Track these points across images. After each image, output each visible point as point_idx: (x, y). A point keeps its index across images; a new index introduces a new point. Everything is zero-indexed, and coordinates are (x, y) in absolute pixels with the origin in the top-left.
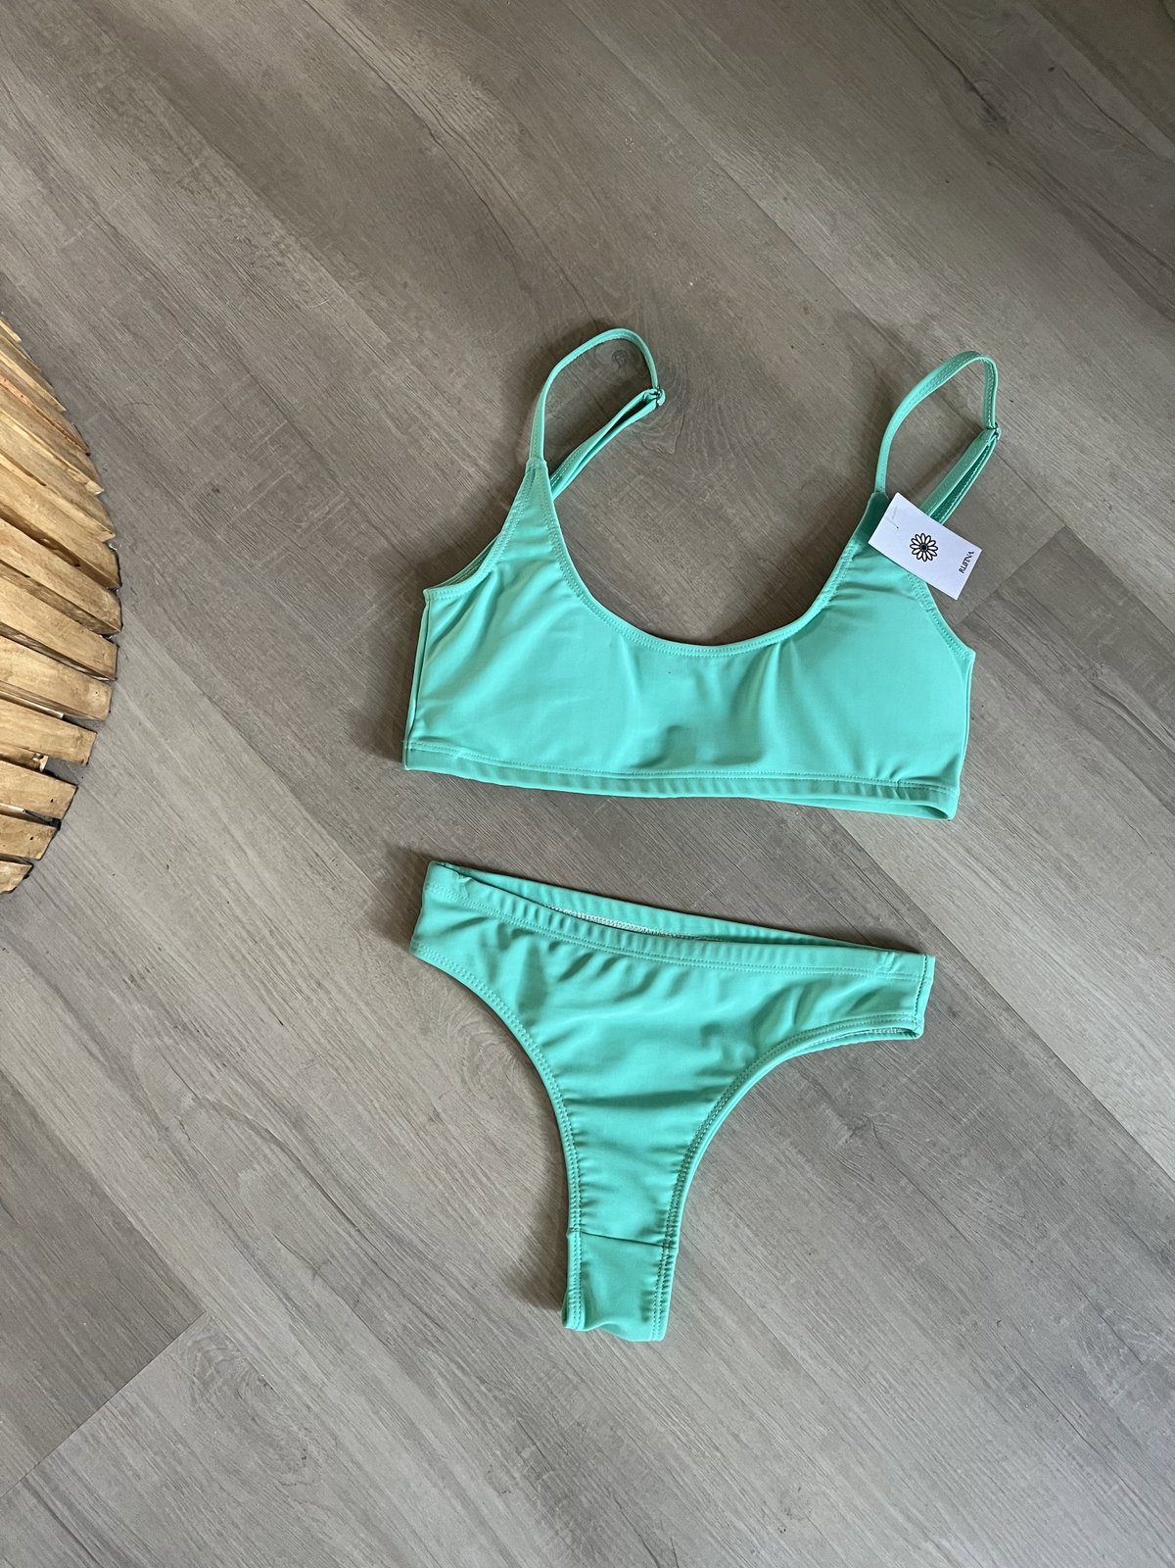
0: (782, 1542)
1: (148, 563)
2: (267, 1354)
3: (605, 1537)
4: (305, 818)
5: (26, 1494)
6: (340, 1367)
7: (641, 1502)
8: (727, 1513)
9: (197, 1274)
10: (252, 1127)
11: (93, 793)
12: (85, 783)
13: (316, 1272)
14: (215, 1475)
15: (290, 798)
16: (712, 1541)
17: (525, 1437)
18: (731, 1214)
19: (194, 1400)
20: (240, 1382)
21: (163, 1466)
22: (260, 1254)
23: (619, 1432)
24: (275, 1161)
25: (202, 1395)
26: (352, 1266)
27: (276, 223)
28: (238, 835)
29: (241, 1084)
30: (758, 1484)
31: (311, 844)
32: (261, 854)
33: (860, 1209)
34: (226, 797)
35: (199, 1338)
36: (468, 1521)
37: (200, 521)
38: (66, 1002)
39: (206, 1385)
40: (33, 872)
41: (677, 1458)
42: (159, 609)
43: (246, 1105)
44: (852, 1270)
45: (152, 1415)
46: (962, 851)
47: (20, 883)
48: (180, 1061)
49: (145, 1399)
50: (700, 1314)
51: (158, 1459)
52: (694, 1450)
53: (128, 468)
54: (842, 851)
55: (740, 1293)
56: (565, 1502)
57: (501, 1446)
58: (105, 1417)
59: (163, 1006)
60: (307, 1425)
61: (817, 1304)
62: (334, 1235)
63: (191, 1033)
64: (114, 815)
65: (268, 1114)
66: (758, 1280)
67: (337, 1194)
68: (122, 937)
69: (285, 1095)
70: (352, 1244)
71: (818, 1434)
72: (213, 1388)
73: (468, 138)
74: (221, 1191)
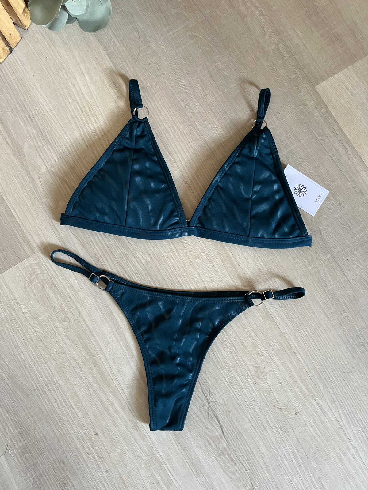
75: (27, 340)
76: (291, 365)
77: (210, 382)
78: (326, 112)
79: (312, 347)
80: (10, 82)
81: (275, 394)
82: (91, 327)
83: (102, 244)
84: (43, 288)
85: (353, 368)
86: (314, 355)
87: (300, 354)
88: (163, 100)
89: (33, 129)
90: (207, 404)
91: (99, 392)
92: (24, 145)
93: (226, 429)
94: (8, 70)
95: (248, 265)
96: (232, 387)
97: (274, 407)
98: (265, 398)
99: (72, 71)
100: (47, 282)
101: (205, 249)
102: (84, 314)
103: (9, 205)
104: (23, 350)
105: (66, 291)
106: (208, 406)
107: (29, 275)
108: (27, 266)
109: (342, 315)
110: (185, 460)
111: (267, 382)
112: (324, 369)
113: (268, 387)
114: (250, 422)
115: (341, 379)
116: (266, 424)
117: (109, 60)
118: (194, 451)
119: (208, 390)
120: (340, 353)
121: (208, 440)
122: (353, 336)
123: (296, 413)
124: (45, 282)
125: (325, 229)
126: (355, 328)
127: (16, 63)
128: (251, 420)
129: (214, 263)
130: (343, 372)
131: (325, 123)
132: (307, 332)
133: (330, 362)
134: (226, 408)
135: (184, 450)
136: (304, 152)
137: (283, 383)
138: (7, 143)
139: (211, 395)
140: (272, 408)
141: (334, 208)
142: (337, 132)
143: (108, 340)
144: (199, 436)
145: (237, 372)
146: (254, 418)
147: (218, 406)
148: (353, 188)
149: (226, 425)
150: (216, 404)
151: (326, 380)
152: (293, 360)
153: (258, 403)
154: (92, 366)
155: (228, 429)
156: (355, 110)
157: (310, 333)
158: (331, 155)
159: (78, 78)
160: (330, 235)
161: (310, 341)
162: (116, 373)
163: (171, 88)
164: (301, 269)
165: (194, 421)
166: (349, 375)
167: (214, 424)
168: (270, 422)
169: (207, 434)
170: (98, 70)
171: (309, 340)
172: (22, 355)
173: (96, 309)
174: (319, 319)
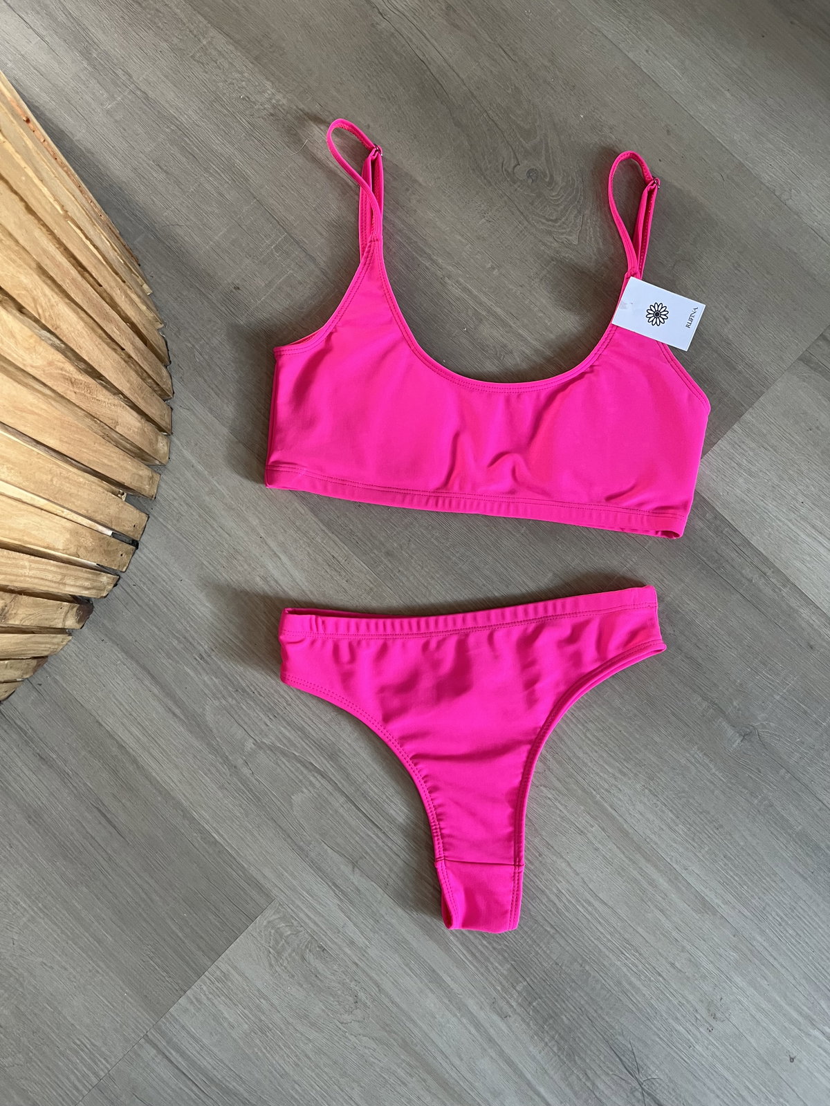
0: (710, 1038)
1: (189, 345)
2: (323, 927)
3: (581, 1044)
4: (322, 530)
5: (147, 1046)
6: (378, 933)
7: (607, 1018)
8: (671, 1021)
9: (267, 872)
10: (300, 762)
11: (161, 520)
12: (154, 513)
13: (354, 864)
14: (291, 1020)
15: (310, 516)
16: (660, 1042)
17: (517, 975)
18: (658, 803)
19: (271, 965)
20: (305, 950)
21: (251, 1016)
22: (312, 854)
23: (587, 968)
24: (317, 785)
25: (277, 960)
26: (381, 859)
27: (268, 84)
28: (273, 544)
29: (287, 729)
30: (691, 997)
31: (328, 549)
32: (291, 557)
33: (752, 794)
34: (262, 517)
35: (271, 919)
36: (481, 1040)
37: (226, 312)
38: (153, 677)
39: (279, 953)
40: (120, 581)
41: (630, 983)
42: (199, 379)
43: (295, 745)
44: (749, 838)
45: (239, 978)
46: (809, 527)
47: (111, 591)
48: (242, 716)
49: (235, 968)
50: (640, 877)
51: (246, 1012)
52: (643, 977)
53: (169, 274)
54: (722, 532)
55: (669, 860)
56: (551, 1021)
57: (501, 983)
58: (205, 983)
59: (227, 677)
60: (356, 978)
61: (725, 864)
62: (366, 838)
63: (248, 694)
64: (179, 535)
65: (311, 751)
66: (681, 850)
67: (365, 807)
68: (191, 626)
69: (322, 736)
70: (380, 843)
71: (732, 958)
72: (286, 955)
73: (407, 14)
74: (279, 809)
75: (299, 1059)
77: (634, 1048)
78: (716, 518)
80: (151, 603)
81: (748, 1038)
82: (404, 1006)
83: (385, 852)
84: (303, 959)
86: (801, 954)
88: (427, 566)
89: (213, 678)
90: (638, 1087)
92: (204, 709)
94: (141, 581)
95: (649, 824)
98: (734, 1050)
99: (255, 555)
100: (307, 947)
101: (568, 815)
102: (387, 986)
103: (206, 826)
104: (296, 1078)
105: (345, 953)
106: (640, 1090)
107: (272, 943)
108: (265, 926)
114: (718, 1097)
117: (316, 520)
124: (304, 948)
125: (764, 727)
127: (153, 566)
129: (589, 835)
131: (717, 537)
136: (695, 598)
138: (174, 714)
139: (641, 1069)
141: (770, 684)
142: (741, 548)
143: (439, 1022)
145: (677, 1018)
148: (794, 640)
154: (425, 1076)
156: (762, 501)
158: (741, 591)
159: (270, 565)
160: (776, 735)
162: (469, 1076)
163: (435, 542)
164: (740, 808)
170: (301, 542)
172: (297, 1086)
173: (405, 972)
174: (794, 888)
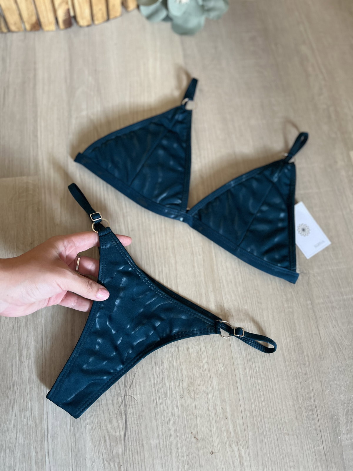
76: (228, 396)
79: (257, 387)
85: (292, 430)
87: (241, 388)
91: (22, 330)
93: (129, 433)
96: (156, 390)
97: (191, 434)
109: (300, 368)
110: (70, 446)
111: (196, 402)
112: (261, 417)
113: (194, 409)
115: (275, 437)
116: (174, 449)
118: (85, 442)
119: (131, 381)
120: (284, 407)
121: (105, 437)
122: (304, 395)
123: (212, 453)
126: (310, 389)
128: (161, 437)
130: (280, 430)
132: (258, 368)
133: (269, 413)
134: (140, 410)
135: (75, 435)
137: (211, 411)
140: (188, 434)
144: (98, 426)
146: (164, 436)
147: (133, 403)
149: (131, 429)
150: (132, 401)
151: (258, 431)
152: (232, 390)
153: (177, 421)
155: (132, 435)
157: (261, 371)
161: (257, 380)
165: (101, 407)
166: (284, 436)
167: (120, 421)
168: (179, 450)
169: (107, 429)
171: (257, 378)
